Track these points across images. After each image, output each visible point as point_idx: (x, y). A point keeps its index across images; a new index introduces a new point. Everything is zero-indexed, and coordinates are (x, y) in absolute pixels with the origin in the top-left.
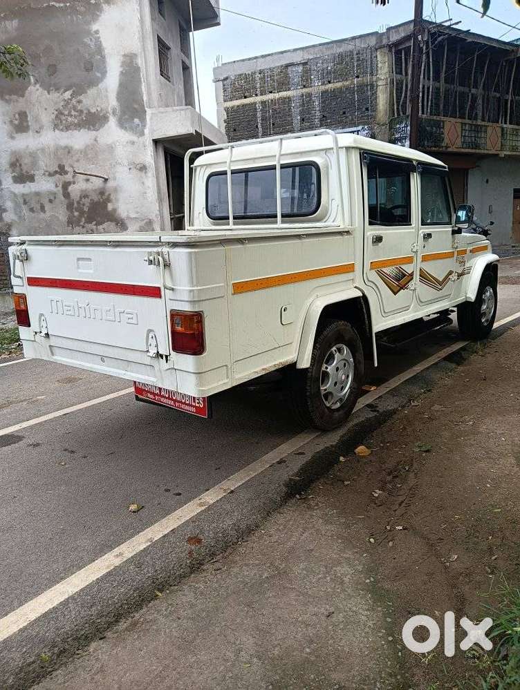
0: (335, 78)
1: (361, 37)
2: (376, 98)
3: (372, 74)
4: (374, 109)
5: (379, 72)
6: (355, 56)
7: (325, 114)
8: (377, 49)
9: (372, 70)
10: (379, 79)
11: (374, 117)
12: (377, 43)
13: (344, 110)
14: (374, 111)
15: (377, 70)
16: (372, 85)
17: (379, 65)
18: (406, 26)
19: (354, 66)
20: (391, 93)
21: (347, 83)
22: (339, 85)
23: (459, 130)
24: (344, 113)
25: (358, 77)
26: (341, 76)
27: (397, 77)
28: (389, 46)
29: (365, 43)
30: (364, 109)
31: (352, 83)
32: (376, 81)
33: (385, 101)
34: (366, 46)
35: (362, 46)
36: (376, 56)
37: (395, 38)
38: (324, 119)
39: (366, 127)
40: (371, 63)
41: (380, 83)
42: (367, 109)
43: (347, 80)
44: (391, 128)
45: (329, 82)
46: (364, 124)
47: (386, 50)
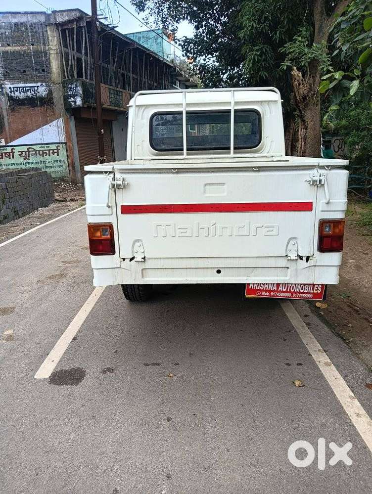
0: (13, 43)
1: (32, 13)
2: (50, 63)
3: (44, 44)
4: (49, 72)
5: (50, 43)
6: (28, 28)
7: (8, 70)
8: (46, 26)
9: (44, 40)
10: (50, 49)
11: (50, 77)
12: (46, 21)
13: (24, 69)
14: (49, 73)
15: (49, 42)
16: (45, 53)
17: (50, 38)
18: (69, 13)
19: (28, 36)
20: (62, 61)
21: (25, 48)
22: (17, 48)
23: (108, 93)
24: (24, 71)
25: (33, 45)
26: (19, 41)
27: (64, 49)
28: (56, 25)
29: (36, 19)
30: (41, 70)
31: (29, 49)
32: (49, 50)
33: (57, 66)
34: (37, 21)
35: (34, 21)
36: (47, 31)
37: (60, 19)
38: (7, 74)
39: (44, 84)
40: (43, 36)
41: (52, 52)
42: (43, 71)
43: (24, 46)
44: (64, 87)
45: (9, 45)
46: (42, 81)
47: (54, 27)
